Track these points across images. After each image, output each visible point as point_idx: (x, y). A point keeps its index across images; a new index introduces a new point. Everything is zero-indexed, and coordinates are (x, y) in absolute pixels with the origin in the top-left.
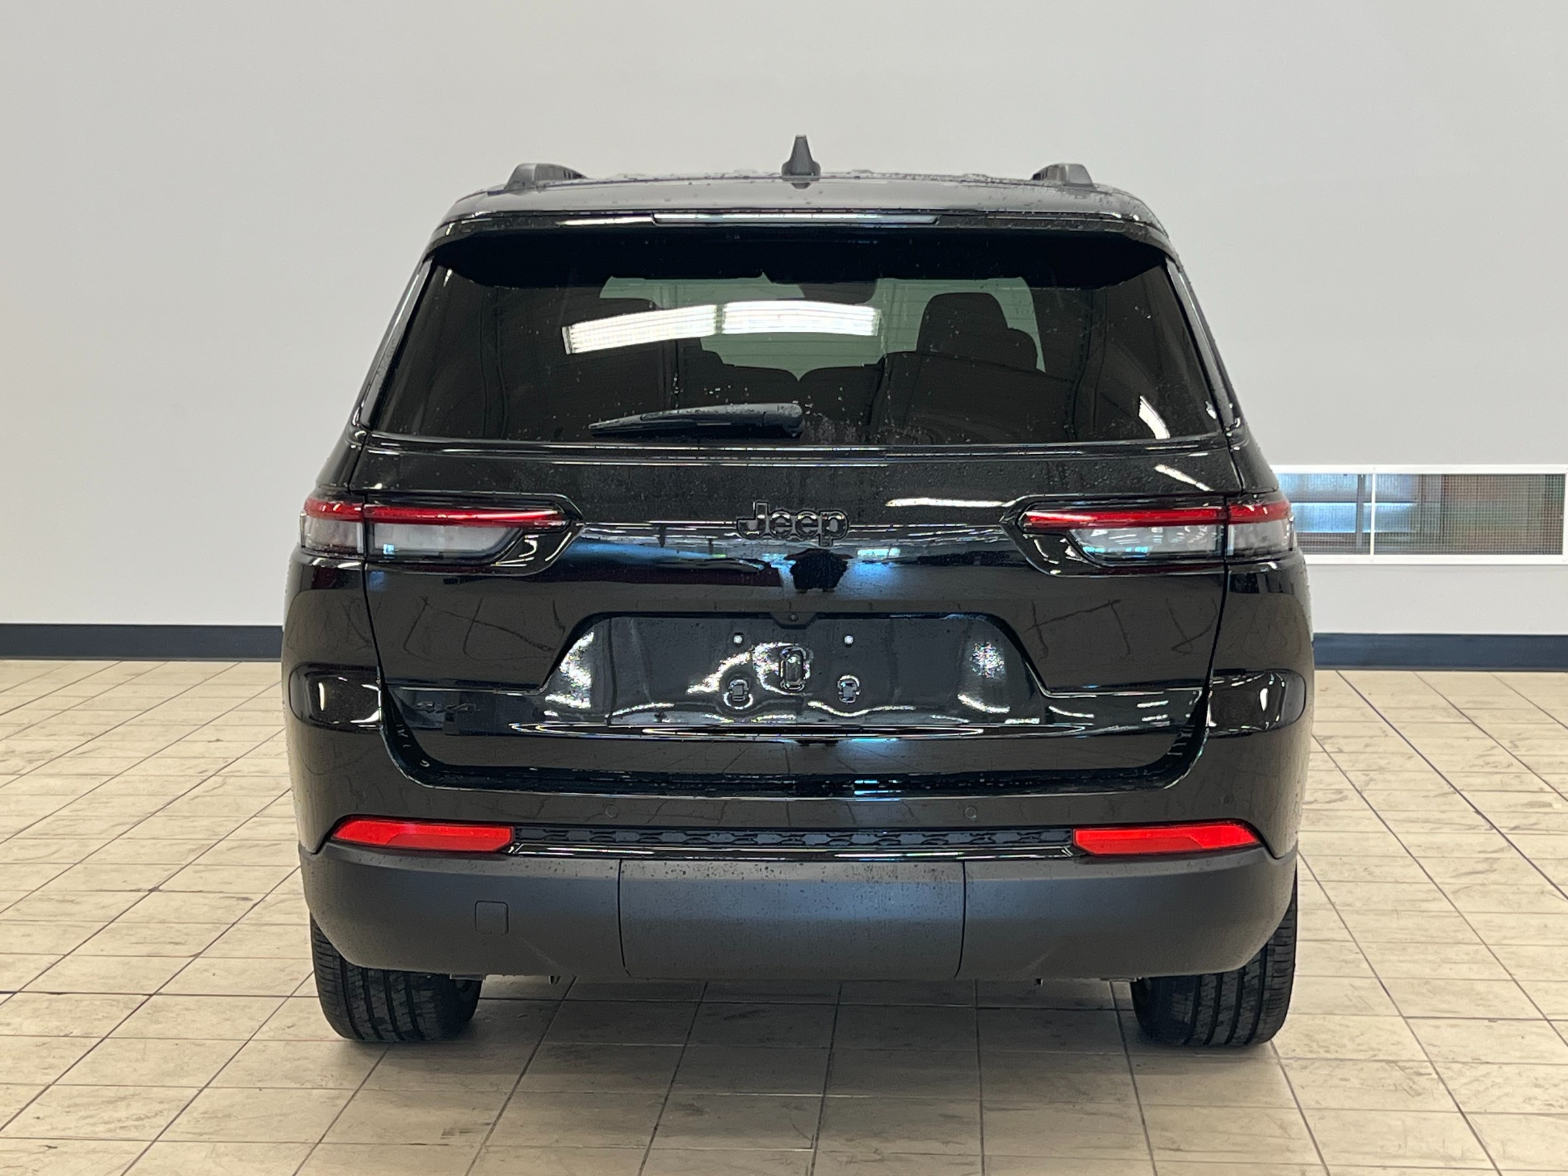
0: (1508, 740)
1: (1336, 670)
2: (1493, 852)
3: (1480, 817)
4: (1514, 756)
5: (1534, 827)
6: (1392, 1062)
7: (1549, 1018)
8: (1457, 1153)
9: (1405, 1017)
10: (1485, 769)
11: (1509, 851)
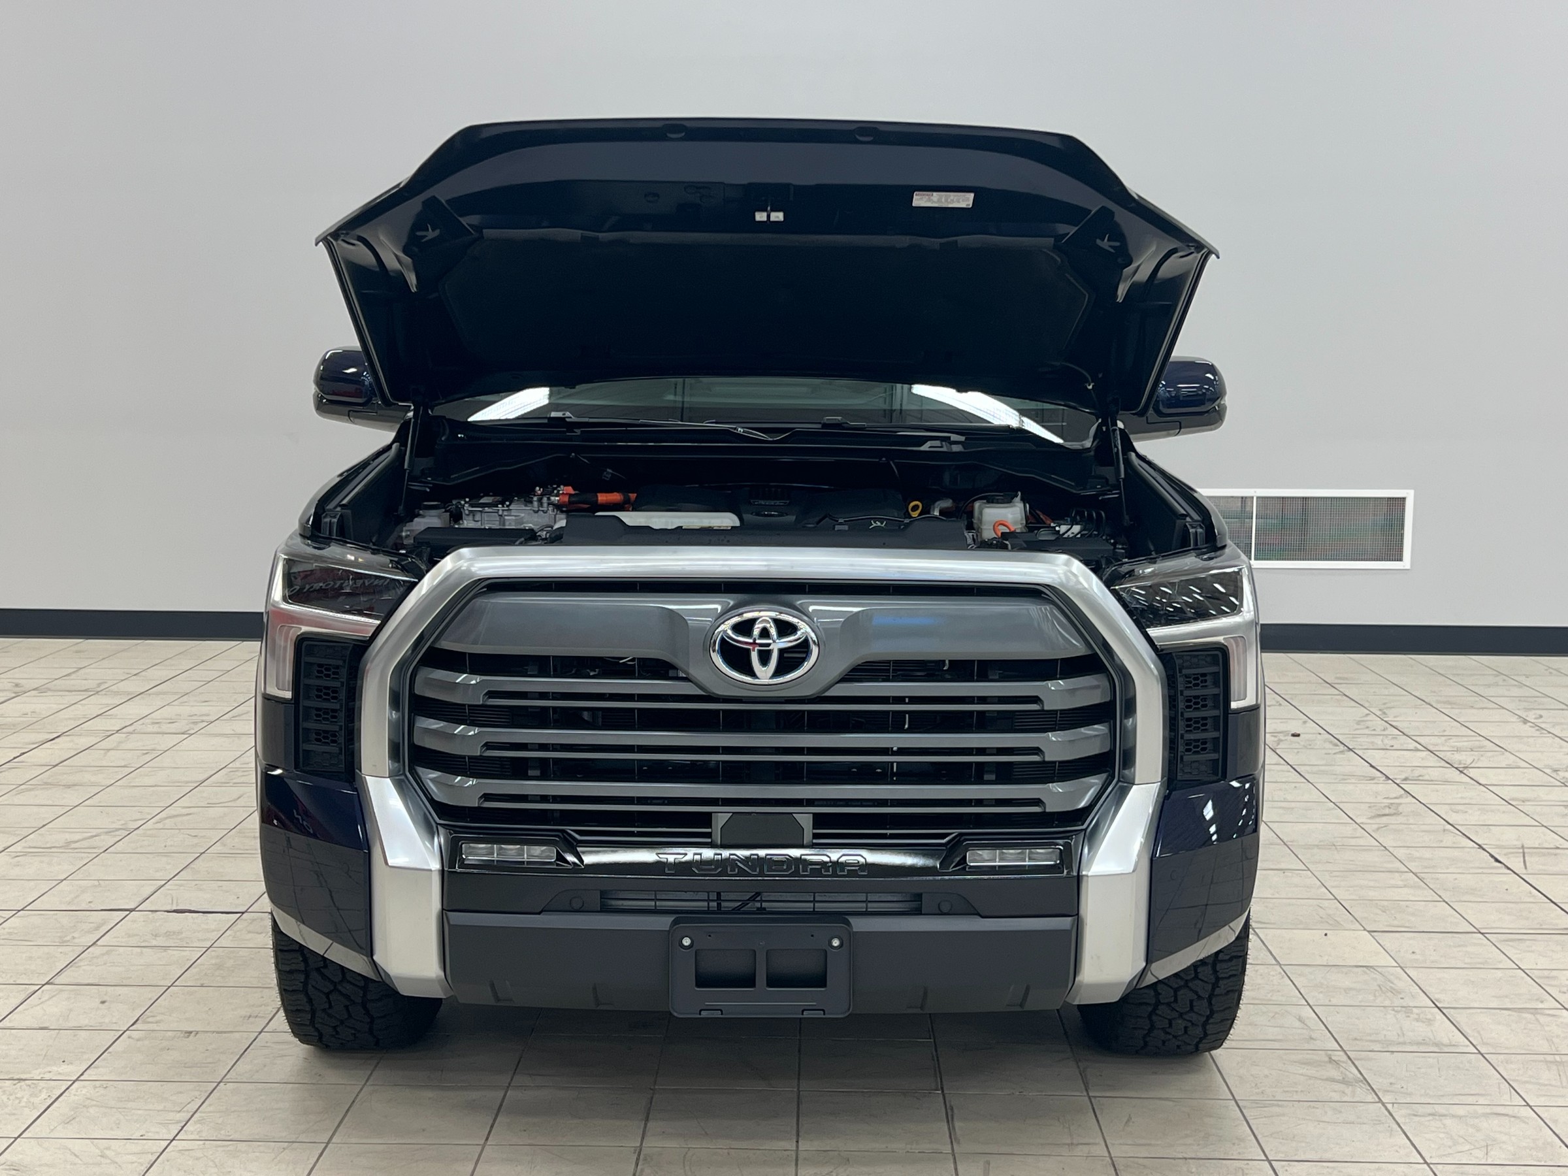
0: (1376, 709)
2: (1396, 798)
3: (1375, 770)
4: (1386, 721)
5: (1421, 778)
6: (1371, 967)
7: (1482, 931)
8: (1446, 1041)
9: (1368, 931)
10: (1367, 731)
11: (1407, 797)
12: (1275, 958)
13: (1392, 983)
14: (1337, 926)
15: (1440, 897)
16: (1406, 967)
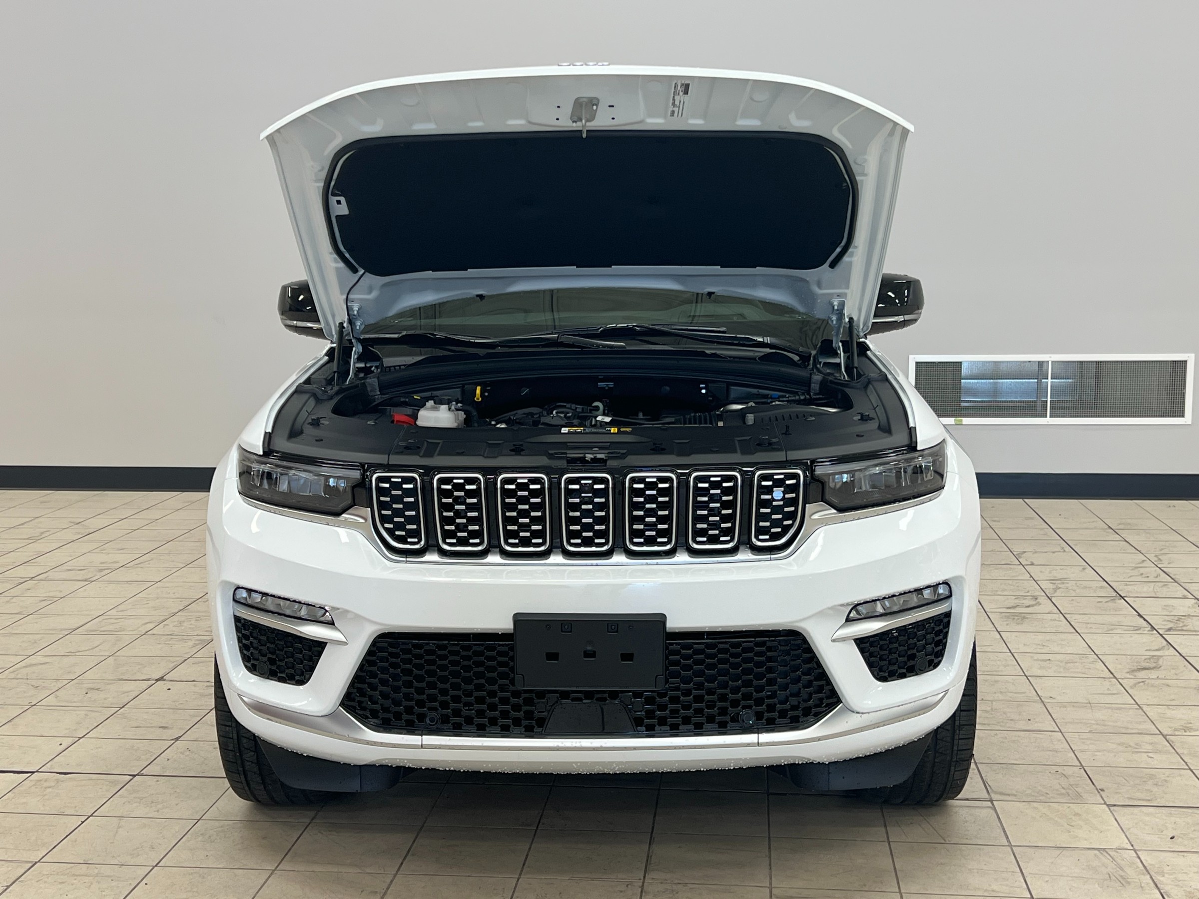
0: (1153, 555)
1: (1022, 498)
2: (1157, 650)
3: (1142, 620)
4: (1159, 568)
5: (1184, 628)
6: (1104, 849)
9: (1107, 805)
10: (1140, 579)
11: (1169, 649)
12: (1007, 838)
13: (1122, 870)
14: (1077, 798)
15: (1186, 763)
16: (1140, 850)
